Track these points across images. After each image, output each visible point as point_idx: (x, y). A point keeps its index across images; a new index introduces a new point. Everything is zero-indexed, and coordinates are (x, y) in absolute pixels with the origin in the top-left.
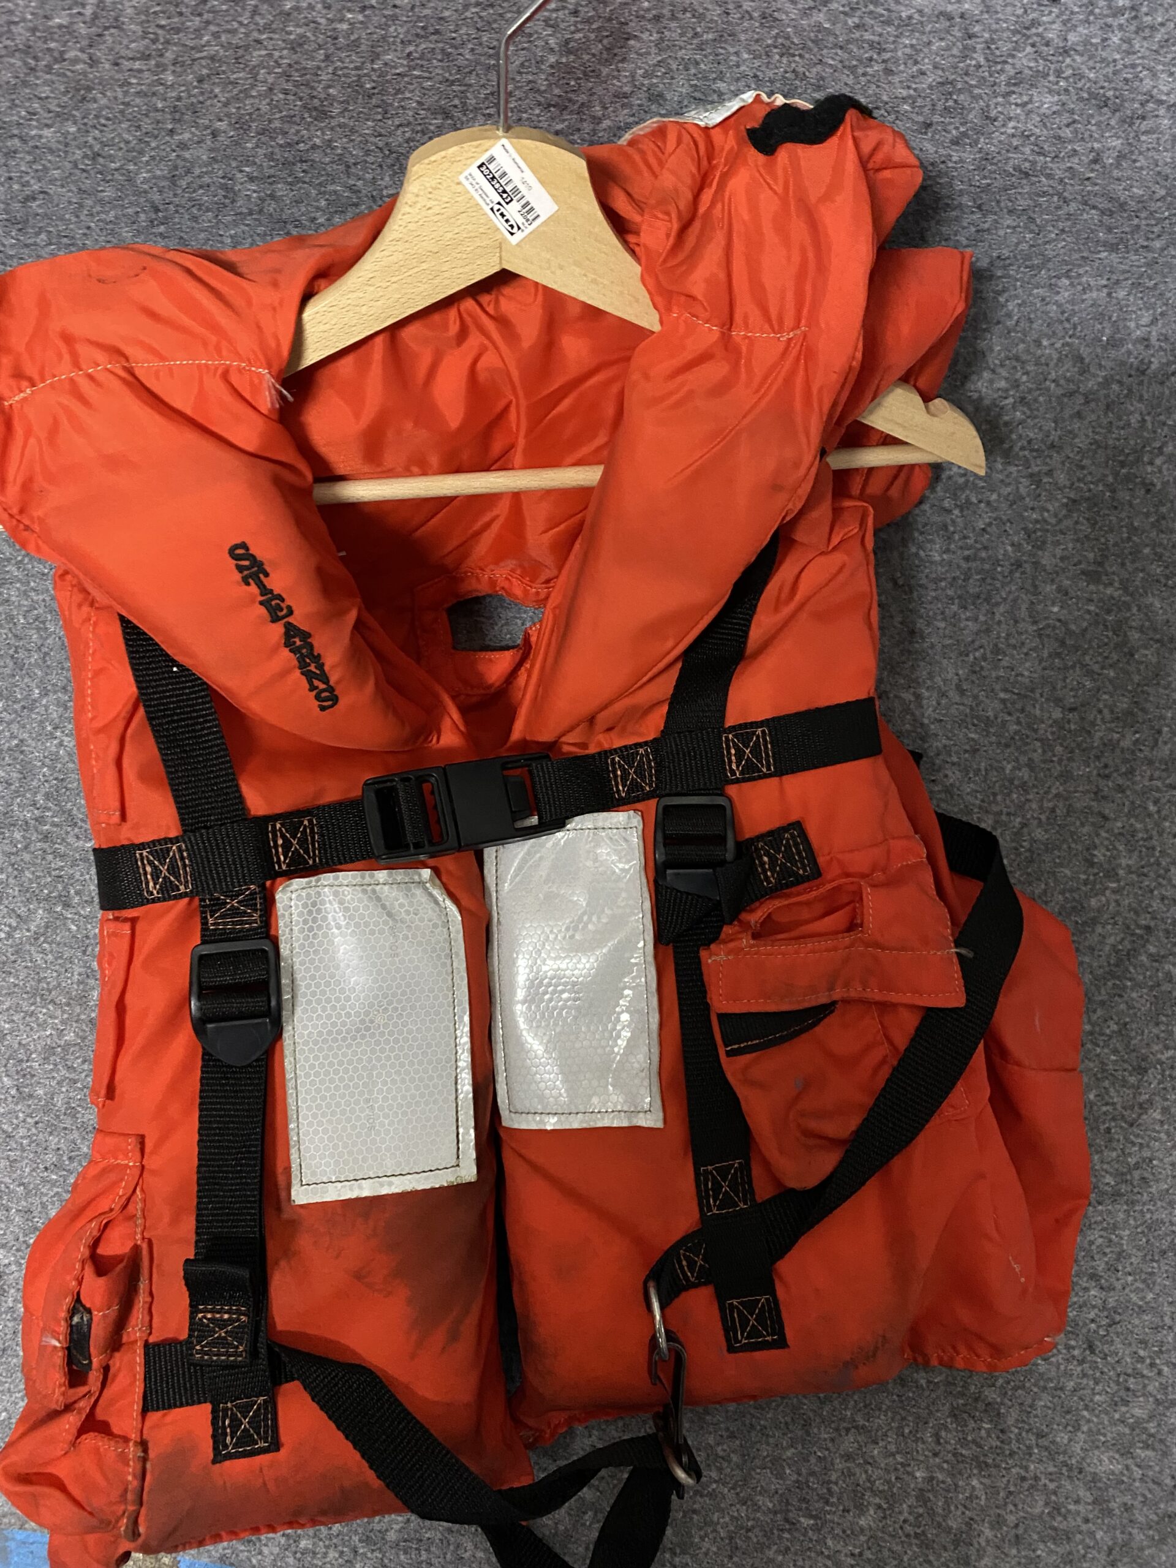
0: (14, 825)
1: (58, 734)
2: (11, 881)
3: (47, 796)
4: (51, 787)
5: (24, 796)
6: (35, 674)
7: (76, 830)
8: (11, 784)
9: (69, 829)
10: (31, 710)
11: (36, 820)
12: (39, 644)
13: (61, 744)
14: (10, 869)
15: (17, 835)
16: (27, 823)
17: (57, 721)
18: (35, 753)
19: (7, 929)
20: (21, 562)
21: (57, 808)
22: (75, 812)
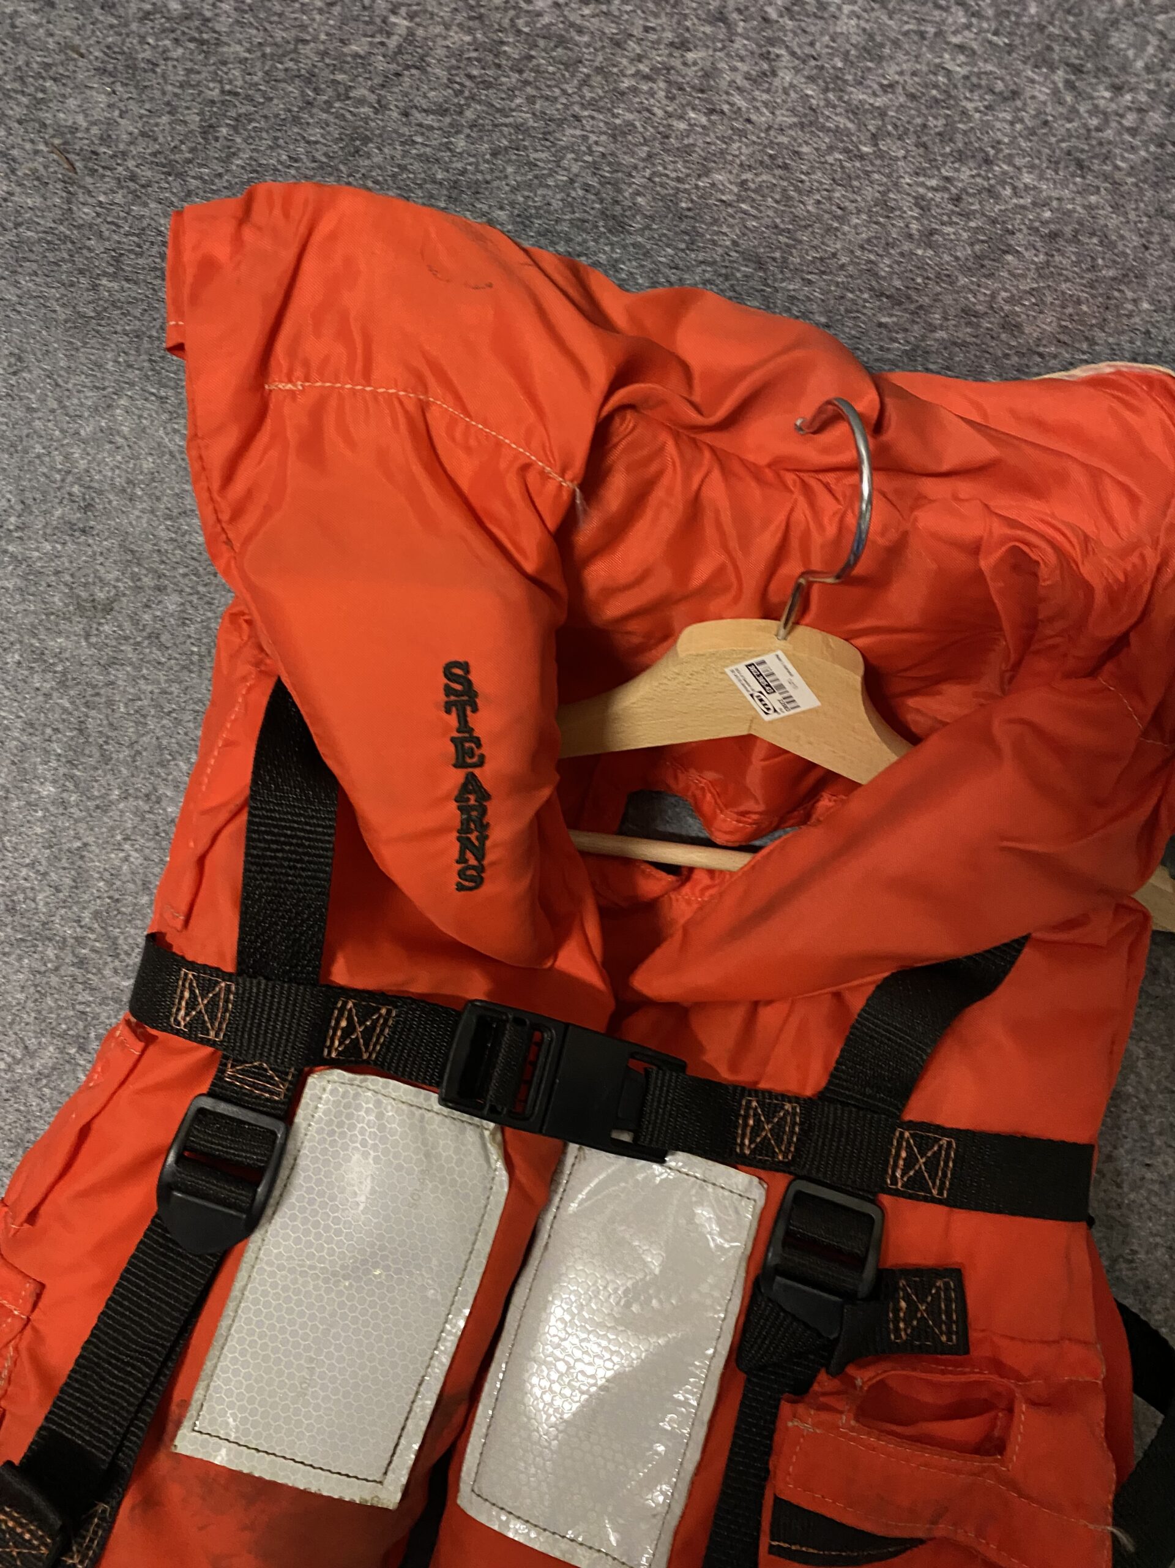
0: (50, 940)
1: (127, 847)
2: (30, 1004)
3: (96, 915)
4: (102, 905)
5: (70, 908)
6: (120, 771)
7: (117, 963)
8: (58, 890)
9: (109, 959)
10: (106, 811)
11: (76, 939)
12: (134, 738)
13: (126, 859)
14: (32, 990)
15: (51, 953)
16: (64, 939)
17: (129, 832)
18: (96, 863)
19: (9, 1060)
20: (138, 644)
21: (103, 932)
22: (121, 941)
